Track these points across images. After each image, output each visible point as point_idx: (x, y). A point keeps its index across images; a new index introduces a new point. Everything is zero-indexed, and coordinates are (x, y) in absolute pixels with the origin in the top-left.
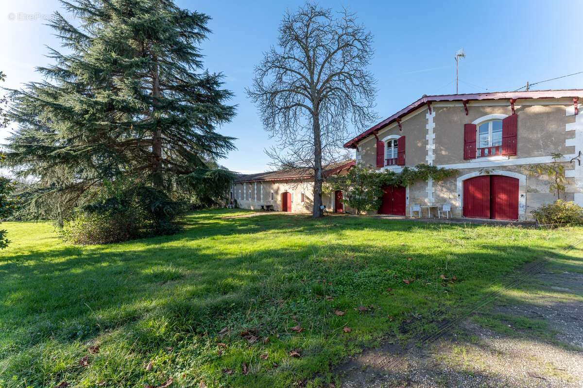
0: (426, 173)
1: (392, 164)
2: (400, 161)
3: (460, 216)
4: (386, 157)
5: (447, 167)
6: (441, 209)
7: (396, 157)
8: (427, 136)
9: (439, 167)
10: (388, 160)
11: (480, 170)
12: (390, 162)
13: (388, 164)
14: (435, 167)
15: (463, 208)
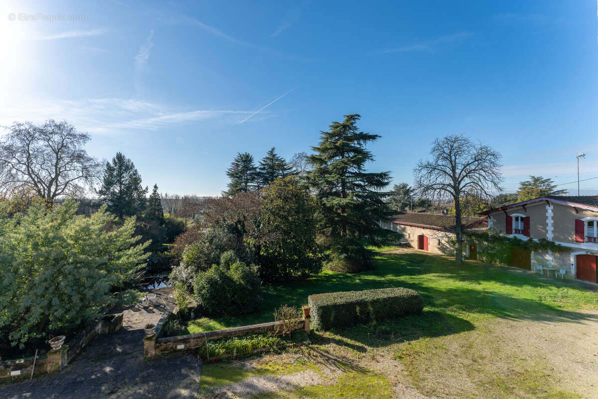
0: (546, 246)
1: (519, 233)
2: (526, 232)
3: (574, 278)
4: (514, 227)
5: (564, 244)
6: (558, 271)
7: (522, 229)
8: (547, 220)
9: (557, 243)
10: (516, 230)
11: (588, 251)
12: (517, 231)
13: (516, 233)
14: (553, 243)
15: (577, 273)
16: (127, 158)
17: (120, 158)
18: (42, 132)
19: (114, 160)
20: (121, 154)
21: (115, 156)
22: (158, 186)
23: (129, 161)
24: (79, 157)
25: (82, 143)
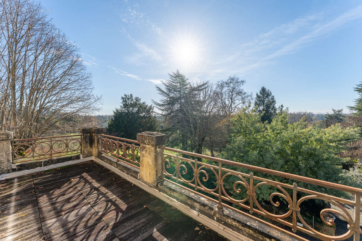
16: (267, 89)
17: (263, 90)
18: (226, 83)
19: (260, 92)
20: (264, 88)
21: (260, 89)
22: (283, 106)
23: (269, 90)
24: (239, 93)
25: (242, 85)
